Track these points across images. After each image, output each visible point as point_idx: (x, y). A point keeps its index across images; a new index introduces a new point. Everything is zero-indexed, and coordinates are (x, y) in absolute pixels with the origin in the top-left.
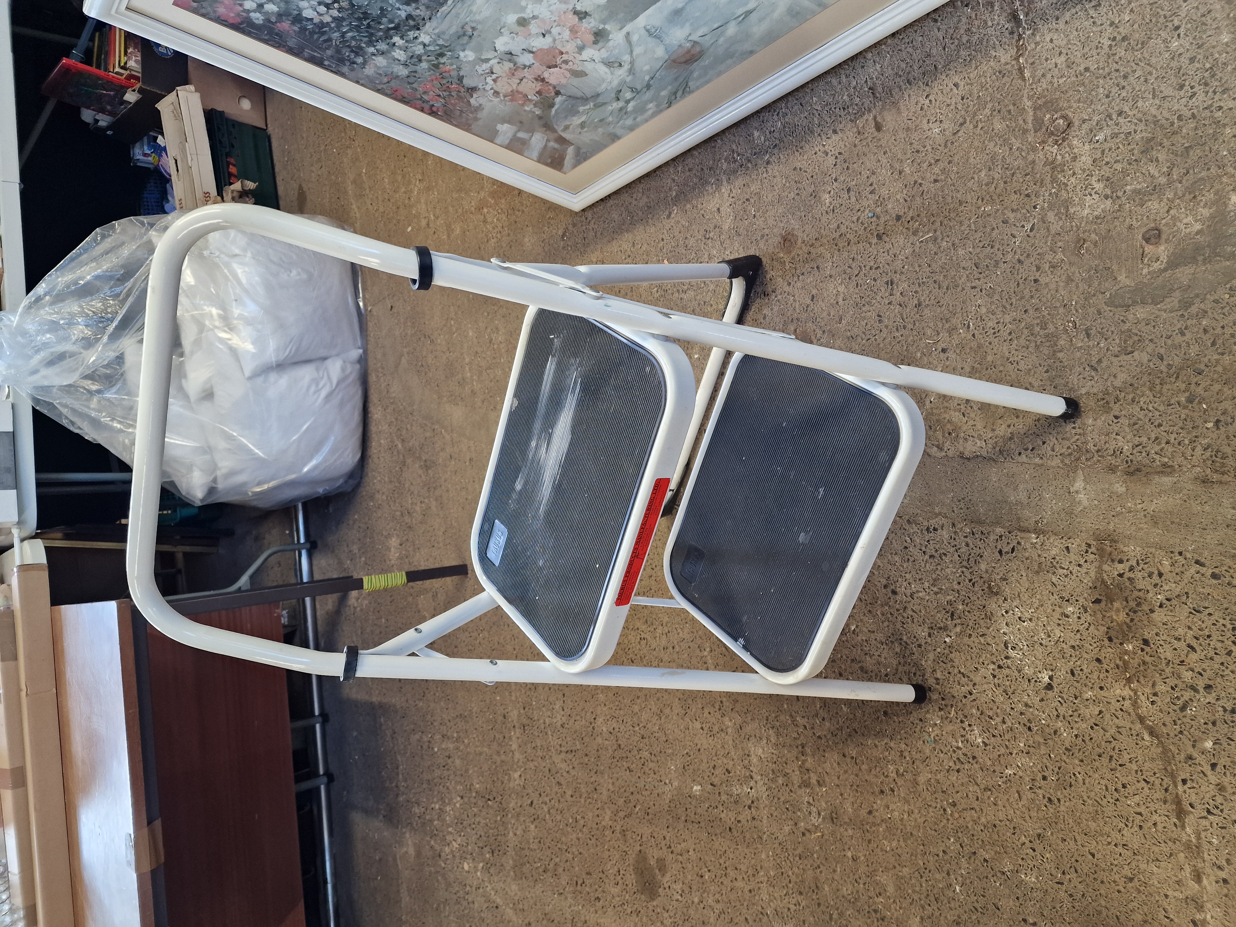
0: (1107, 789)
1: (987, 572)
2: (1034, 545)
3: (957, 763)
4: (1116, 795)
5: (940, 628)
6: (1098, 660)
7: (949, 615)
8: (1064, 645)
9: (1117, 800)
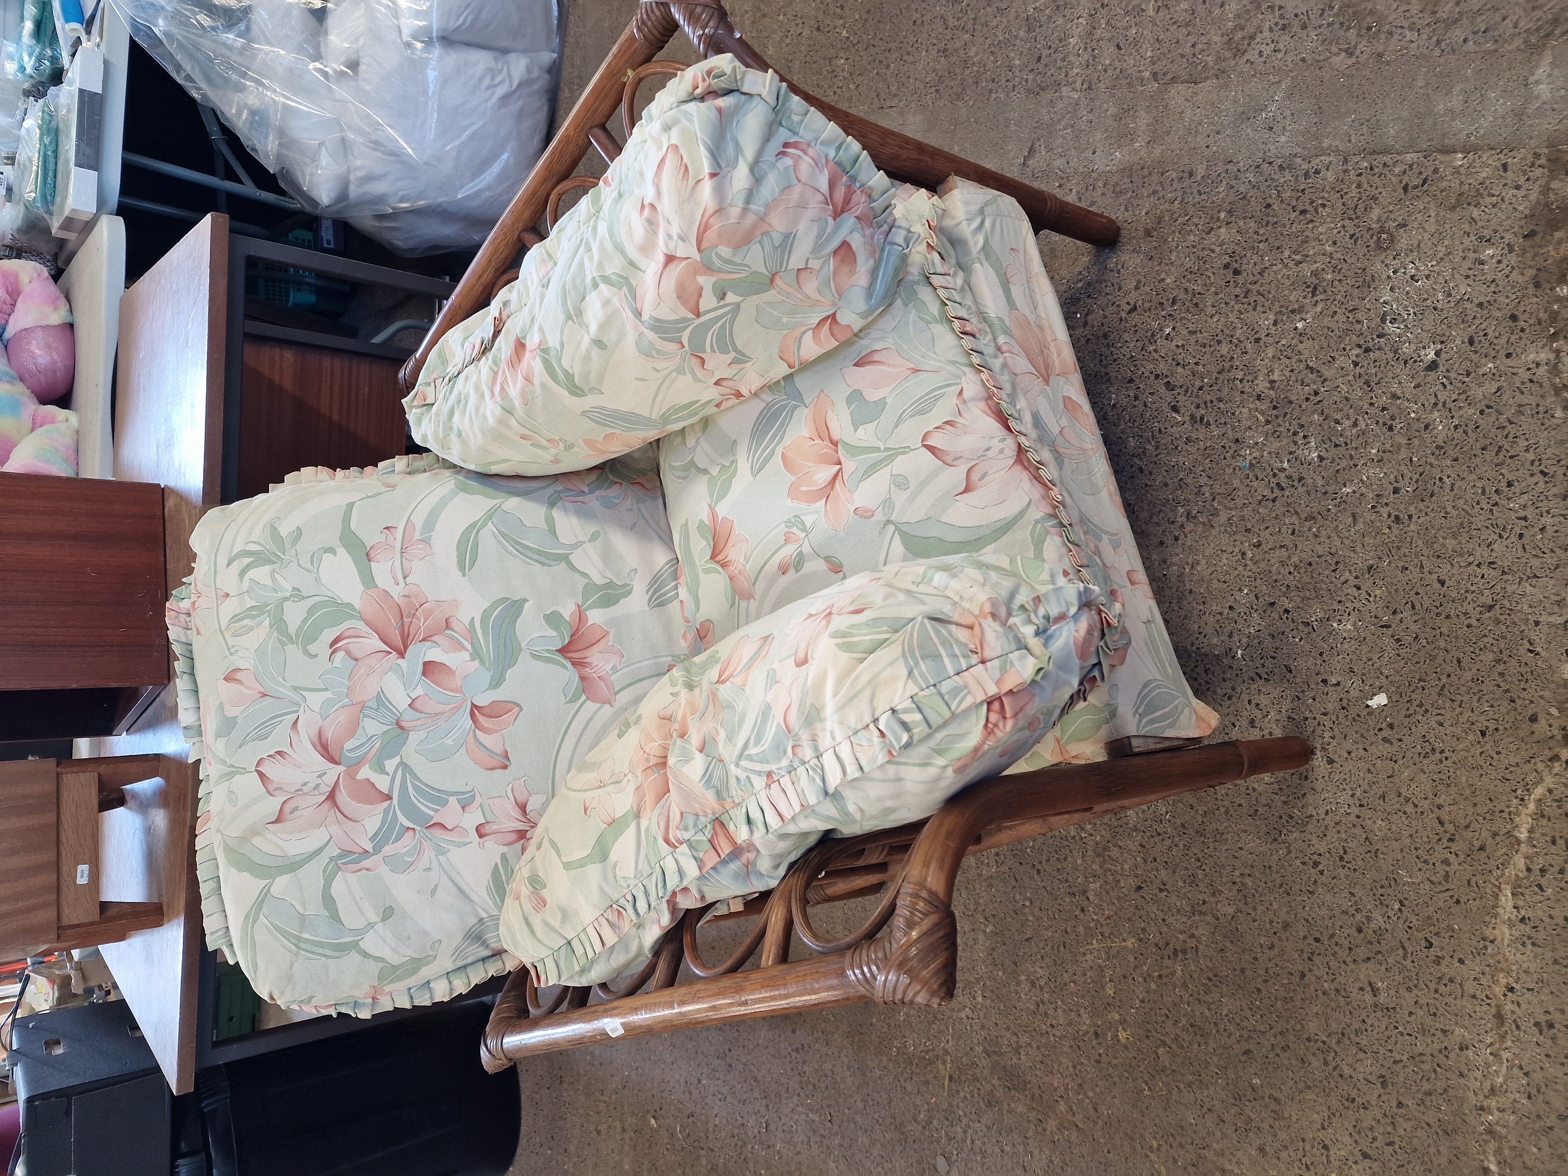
0: (1483, 493)
1: (1379, 221)
2: (1457, 171)
3: (1276, 490)
4: (1496, 498)
5: (1293, 311)
6: (1514, 318)
7: (1310, 290)
8: (1468, 305)
9: (1496, 504)
